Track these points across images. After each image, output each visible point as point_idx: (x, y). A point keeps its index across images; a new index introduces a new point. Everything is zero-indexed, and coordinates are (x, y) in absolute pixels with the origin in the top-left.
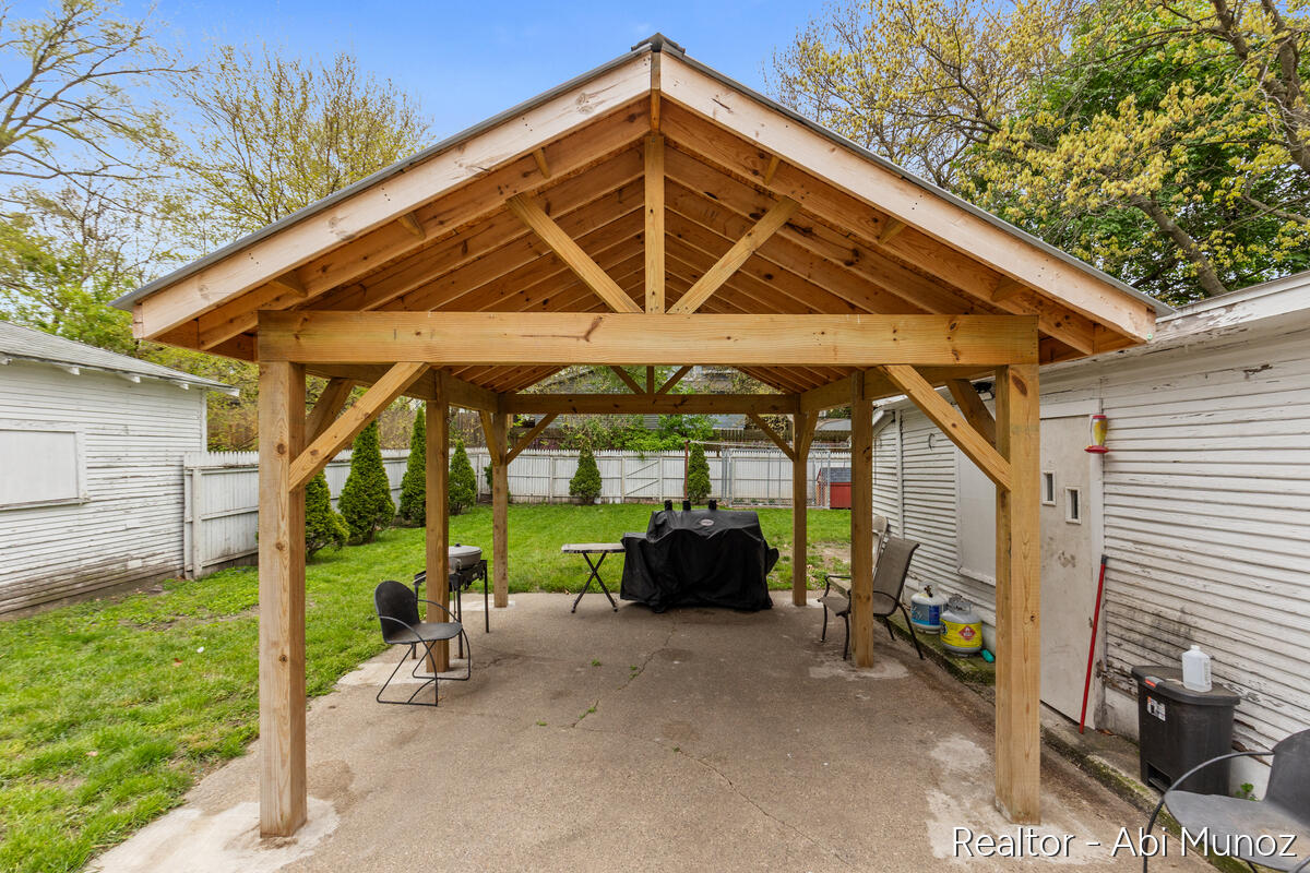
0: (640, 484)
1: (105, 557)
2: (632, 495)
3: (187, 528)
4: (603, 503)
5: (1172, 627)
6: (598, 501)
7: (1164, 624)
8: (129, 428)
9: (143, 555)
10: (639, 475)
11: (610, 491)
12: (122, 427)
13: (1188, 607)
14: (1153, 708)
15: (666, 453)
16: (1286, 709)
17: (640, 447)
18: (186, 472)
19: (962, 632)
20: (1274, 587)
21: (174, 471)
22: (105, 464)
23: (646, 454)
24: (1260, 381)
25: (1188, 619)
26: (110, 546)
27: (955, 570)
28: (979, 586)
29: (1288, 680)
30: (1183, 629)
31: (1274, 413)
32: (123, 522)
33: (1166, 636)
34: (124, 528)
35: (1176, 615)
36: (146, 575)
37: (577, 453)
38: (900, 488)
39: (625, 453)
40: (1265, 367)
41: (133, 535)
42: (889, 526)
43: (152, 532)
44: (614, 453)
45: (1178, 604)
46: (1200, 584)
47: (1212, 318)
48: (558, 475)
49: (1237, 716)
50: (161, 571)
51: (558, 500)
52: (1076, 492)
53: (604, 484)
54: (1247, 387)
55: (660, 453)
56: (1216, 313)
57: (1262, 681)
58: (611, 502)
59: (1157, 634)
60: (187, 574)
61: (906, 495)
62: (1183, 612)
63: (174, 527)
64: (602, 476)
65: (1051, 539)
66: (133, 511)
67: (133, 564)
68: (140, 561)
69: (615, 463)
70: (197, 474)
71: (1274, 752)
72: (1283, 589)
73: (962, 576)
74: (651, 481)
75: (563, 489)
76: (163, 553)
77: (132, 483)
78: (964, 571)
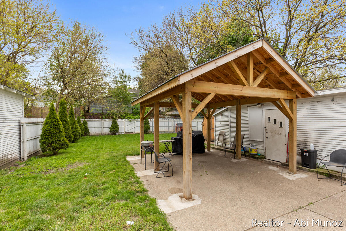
0: (129, 129)
1: (3, 154)
2: (127, 132)
3: (21, 143)
4: (119, 134)
5: (303, 142)
6: (117, 134)
7: (301, 142)
8: (8, 108)
9: (11, 154)
10: (129, 126)
11: (121, 131)
12: (6, 108)
13: (306, 139)
14: (305, 154)
15: (137, 120)
16: (324, 151)
17: (130, 118)
18: (21, 125)
19: (255, 151)
20: (322, 133)
21: (17, 124)
22: (3, 121)
23: (131, 120)
24: (320, 103)
25: (306, 140)
26: (4, 150)
27: (248, 140)
28: (255, 142)
29: (324, 146)
30: (305, 142)
31: (322, 108)
32: (7, 142)
33: (301, 144)
34: (7, 144)
35: (304, 140)
36: (12, 160)
37: (112, 120)
38: (230, 124)
39: (125, 120)
40: (320, 101)
41: (9, 146)
42: (225, 133)
43: (13, 145)
44: (122, 120)
45: (304, 138)
46: (308, 135)
47: (317, 94)
48: (105, 126)
49: (317, 154)
50: (15, 159)
51: (104, 134)
52: (282, 122)
53: (120, 129)
54: (318, 104)
55: (135, 120)
56: (318, 93)
57: (319, 148)
58: (121, 134)
59: (300, 144)
60: (22, 160)
61: (231, 126)
62: (305, 139)
63: (17, 144)
64: (119, 126)
65: (275, 131)
66: (9, 138)
67: (9, 157)
68: (10, 155)
69: (122, 123)
70: (25, 125)
71: (330, 155)
72: (323, 134)
73: (250, 140)
74: (133, 128)
75: (107, 130)
76: (15, 153)
77: (9, 128)
78: (251, 139)
